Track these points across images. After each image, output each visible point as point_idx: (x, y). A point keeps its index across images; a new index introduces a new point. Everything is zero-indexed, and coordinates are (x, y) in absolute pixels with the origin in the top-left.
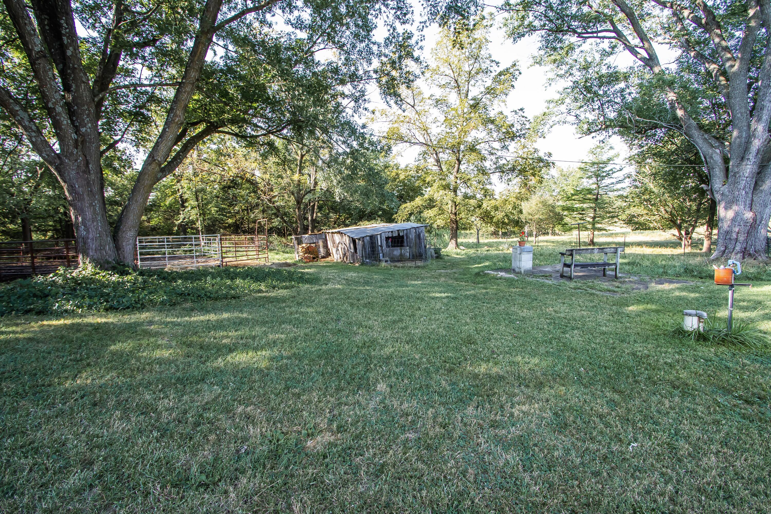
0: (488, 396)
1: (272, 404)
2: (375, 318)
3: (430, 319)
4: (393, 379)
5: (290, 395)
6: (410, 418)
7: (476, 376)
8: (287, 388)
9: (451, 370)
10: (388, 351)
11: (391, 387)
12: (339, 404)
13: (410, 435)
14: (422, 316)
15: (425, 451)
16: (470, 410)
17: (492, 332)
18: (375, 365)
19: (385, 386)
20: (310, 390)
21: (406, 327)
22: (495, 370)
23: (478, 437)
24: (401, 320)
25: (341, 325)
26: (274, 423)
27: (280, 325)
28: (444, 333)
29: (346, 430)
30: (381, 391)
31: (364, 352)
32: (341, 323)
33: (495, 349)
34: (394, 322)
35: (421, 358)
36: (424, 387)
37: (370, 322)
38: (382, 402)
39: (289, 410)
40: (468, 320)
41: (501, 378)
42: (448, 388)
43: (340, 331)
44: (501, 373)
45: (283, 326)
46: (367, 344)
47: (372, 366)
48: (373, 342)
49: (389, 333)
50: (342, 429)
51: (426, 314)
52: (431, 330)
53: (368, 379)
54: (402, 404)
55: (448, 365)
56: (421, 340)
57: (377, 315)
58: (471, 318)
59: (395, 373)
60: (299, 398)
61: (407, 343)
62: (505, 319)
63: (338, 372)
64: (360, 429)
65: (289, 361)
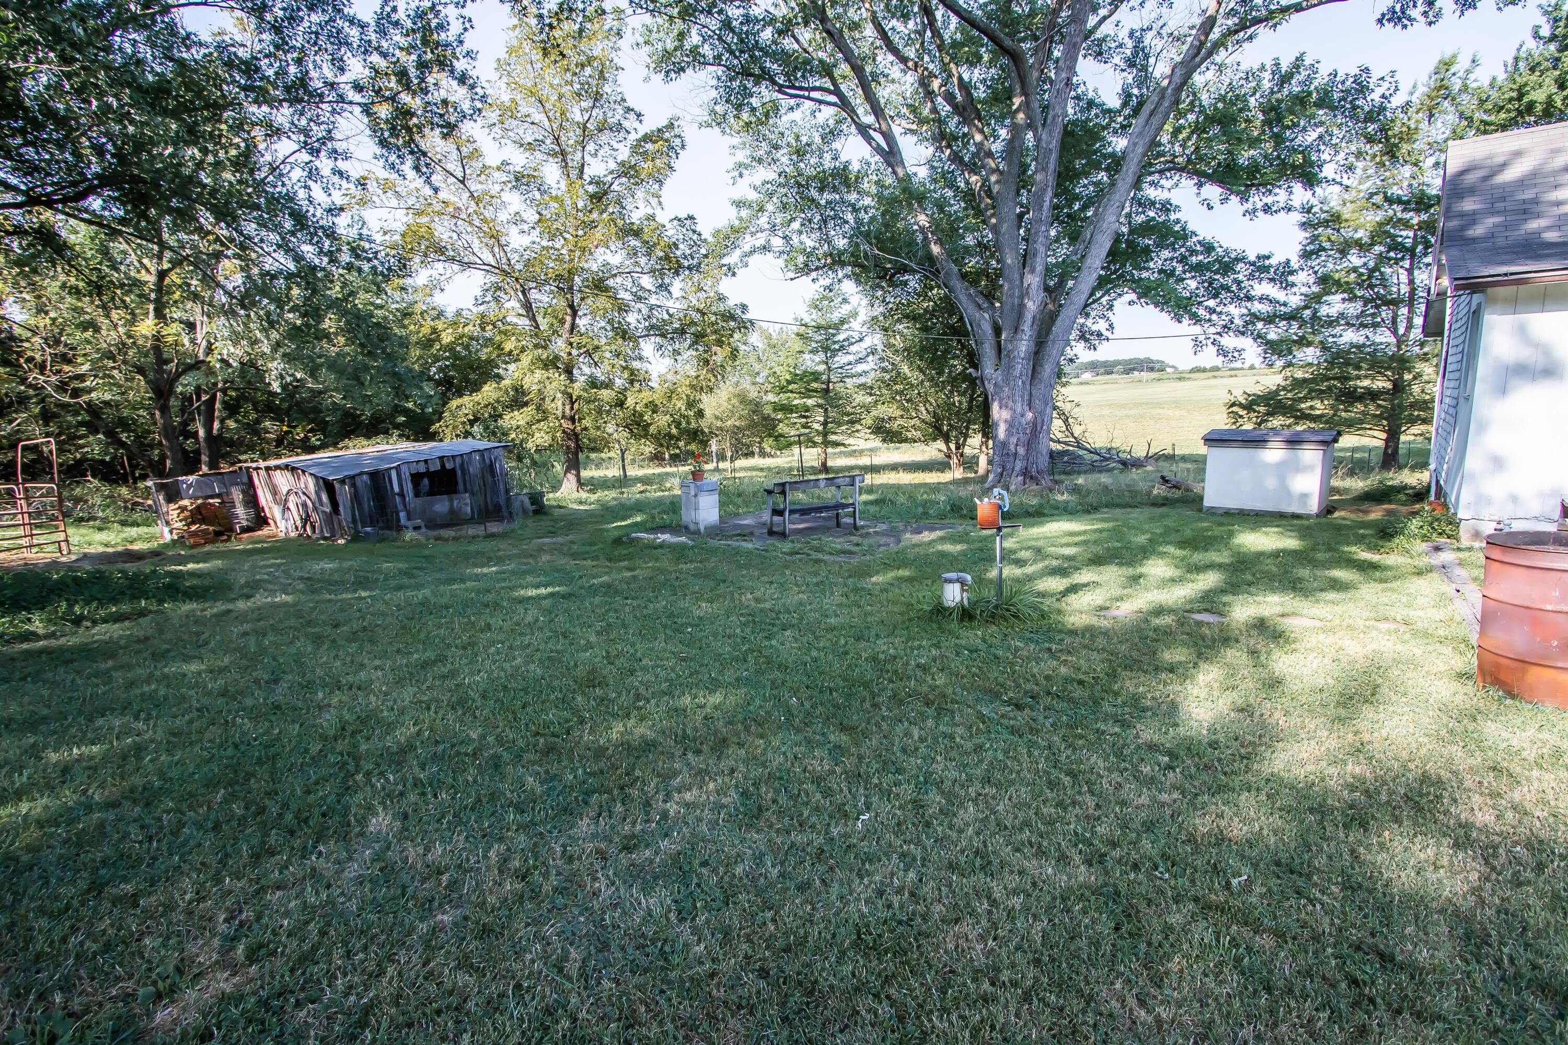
0: (622, 788)
1: (40, 944)
2: (377, 662)
3: (511, 648)
4: (412, 797)
5: (106, 905)
6: (445, 878)
7: (600, 753)
8: (96, 888)
9: (550, 750)
10: (404, 733)
11: (406, 816)
12: (257, 892)
13: (445, 918)
14: (493, 643)
15: (475, 943)
16: (584, 825)
17: (639, 655)
18: (368, 774)
19: (389, 817)
20: (172, 876)
21: (453, 674)
22: (642, 731)
23: (595, 879)
24: (442, 659)
25: (280, 693)
26: (41, 997)
27: (90, 720)
28: (539, 671)
29: (274, 953)
30: (380, 832)
31: (339, 748)
32: (282, 689)
33: (642, 690)
34: (425, 665)
35: (483, 737)
36: (484, 800)
37: (363, 675)
38: (377, 858)
39: (95, 947)
40: (593, 639)
41: (649, 745)
42: (538, 790)
43: (278, 707)
44: (650, 735)
45: (100, 722)
46: (350, 728)
47: (359, 777)
48: (367, 720)
49: (408, 694)
50: (263, 951)
51: (501, 637)
52: (510, 671)
53: (347, 808)
54: (427, 849)
55: (542, 740)
56: (484, 697)
57: (384, 655)
58: (599, 633)
59: (417, 783)
60: (136, 905)
61: (453, 708)
62: (665, 627)
63: (262, 810)
64: (314, 936)
65: (111, 815)
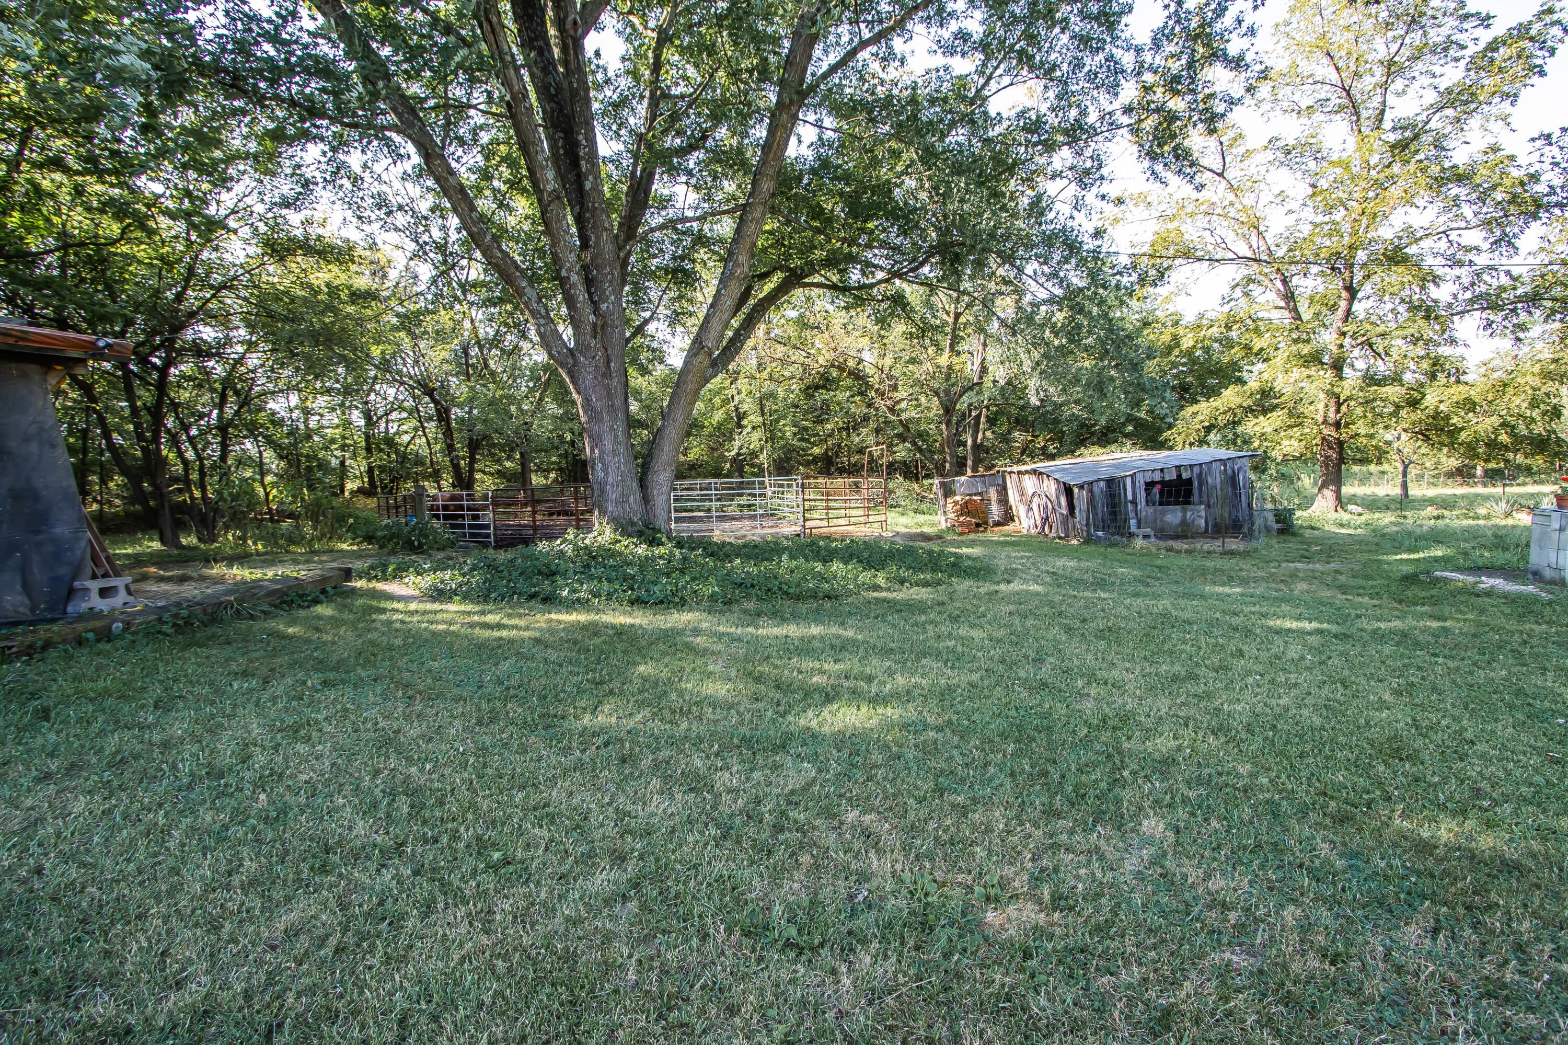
0: (1468, 908)
1: (912, 816)
2: (1127, 665)
3: (1272, 682)
4: (1182, 814)
5: (947, 808)
6: (1233, 916)
7: (1425, 848)
8: (940, 791)
9: (1342, 819)
10: (1163, 744)
11: (1178, 831)
12: (1052, 846)
13: (1235, 958)
14: (1249, 673)
15: (1281, 1008)
16: (1412, 933)
17: (1469, 735)
18: (1134, 773)
19: (1161, 826)
20: (988, 803)
21: (1209, 696)
22: (1486, 842)
23: (1442, 1013)
24: (1192, 677)
25: (1046, 672)
26: (917, 858)
27: (918, 659)
28: (1317, 721)
29: (1071, 908)
30: (1152, 836)
31: (1103, 738)
32: (1046, 670)
33: (1484, 785)
34: (1175, 679)
35: (1252, 775)
36: (1267, 849)
37: (1115, 673)
38: (1155, 862)
39: (945, 837)
40: (1387, 697)
41: (1512, 868)
42: (1340, 864)
43: (1045, 685)
44: (1511, 853)
45: (924, 661)
46: (1110, 723)
47: (1126, 773)
48: (1126, 718)
49: (1163, 705)
50: (1062, 903)
51: (1260, 668)
52: (1277, 710)
53: (1118, 802)
54: (1208, 876)
55: (1333, 804)
56: (1249, 729)
57: (1132, 659)
58: (1397, 693)
59: (1185, 800)
60: (965, 815)
61: (1213, 732)
62: (1511, 707)
63: (1046, 774)
64: (1106, 913)
65: (940, 736)
